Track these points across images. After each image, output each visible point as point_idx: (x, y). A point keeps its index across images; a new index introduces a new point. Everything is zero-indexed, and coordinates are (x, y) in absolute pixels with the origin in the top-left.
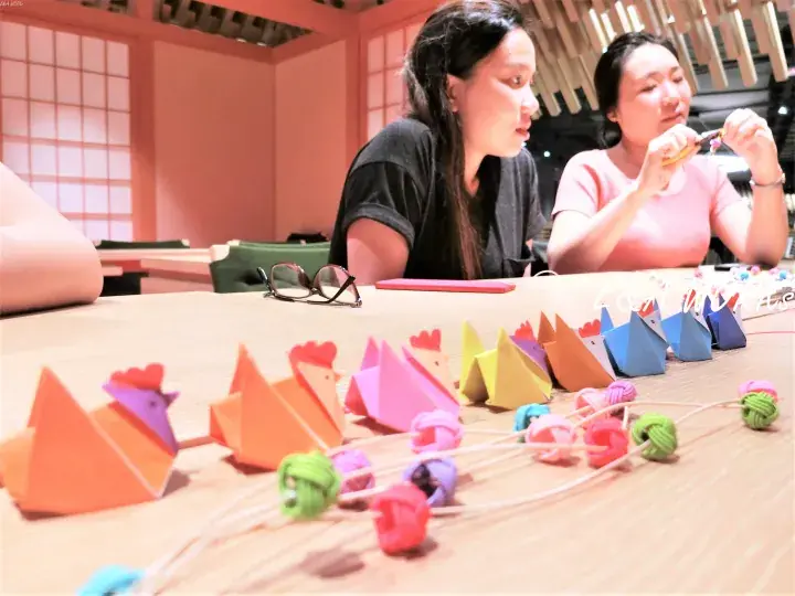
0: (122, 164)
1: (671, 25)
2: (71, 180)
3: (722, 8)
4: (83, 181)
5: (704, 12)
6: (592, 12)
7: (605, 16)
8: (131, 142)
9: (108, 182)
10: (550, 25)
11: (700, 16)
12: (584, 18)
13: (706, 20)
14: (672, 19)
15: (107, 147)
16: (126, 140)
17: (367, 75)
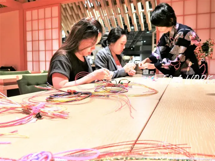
1: (106, 16)
3: (117, 14)
5: (113, 14)
6: (87, 11)
7: (90, 12)
10: (77, 13)
11: (112, 15)
12: (86, 12)
13: (114, 16)
14: (106, 15)
17: (26, 21)
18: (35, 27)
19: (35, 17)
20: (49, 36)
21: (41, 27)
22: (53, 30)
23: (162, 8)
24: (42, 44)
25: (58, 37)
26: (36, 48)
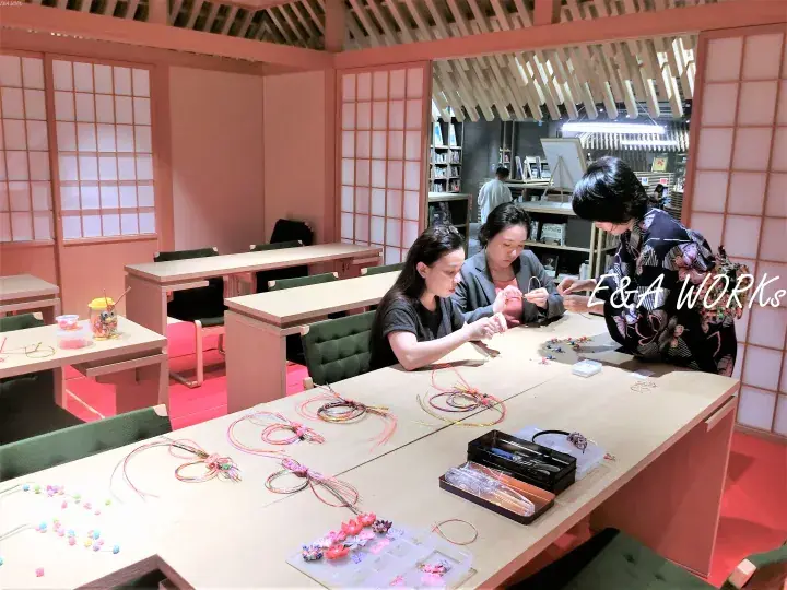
0: (146, 168)
2: (109, 183)
4: (118, 183)
8: (153, 149)
9: (136, 183)
15: (135, 154)
16: (149, 149)
17: (341, 102)
18: (364, 122)
19: (364, 93)
20: (396, 152)
21: (379, 122)
22: (408, 134)
23: (600, 176)
24: (378, 169)
25: (419, 156)
26: (363, 181)
